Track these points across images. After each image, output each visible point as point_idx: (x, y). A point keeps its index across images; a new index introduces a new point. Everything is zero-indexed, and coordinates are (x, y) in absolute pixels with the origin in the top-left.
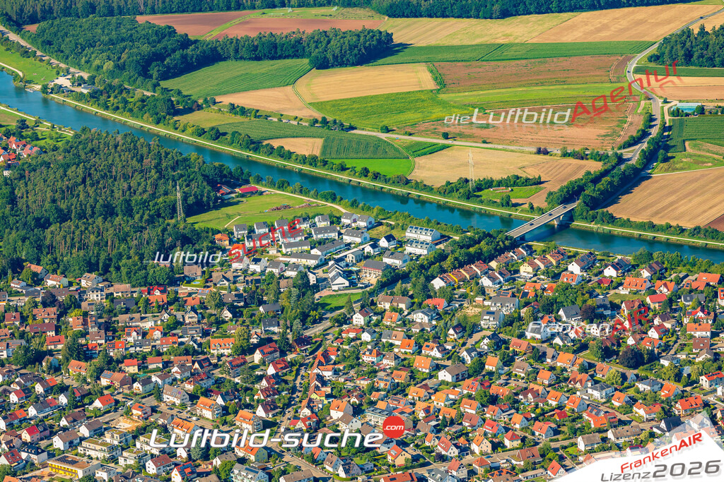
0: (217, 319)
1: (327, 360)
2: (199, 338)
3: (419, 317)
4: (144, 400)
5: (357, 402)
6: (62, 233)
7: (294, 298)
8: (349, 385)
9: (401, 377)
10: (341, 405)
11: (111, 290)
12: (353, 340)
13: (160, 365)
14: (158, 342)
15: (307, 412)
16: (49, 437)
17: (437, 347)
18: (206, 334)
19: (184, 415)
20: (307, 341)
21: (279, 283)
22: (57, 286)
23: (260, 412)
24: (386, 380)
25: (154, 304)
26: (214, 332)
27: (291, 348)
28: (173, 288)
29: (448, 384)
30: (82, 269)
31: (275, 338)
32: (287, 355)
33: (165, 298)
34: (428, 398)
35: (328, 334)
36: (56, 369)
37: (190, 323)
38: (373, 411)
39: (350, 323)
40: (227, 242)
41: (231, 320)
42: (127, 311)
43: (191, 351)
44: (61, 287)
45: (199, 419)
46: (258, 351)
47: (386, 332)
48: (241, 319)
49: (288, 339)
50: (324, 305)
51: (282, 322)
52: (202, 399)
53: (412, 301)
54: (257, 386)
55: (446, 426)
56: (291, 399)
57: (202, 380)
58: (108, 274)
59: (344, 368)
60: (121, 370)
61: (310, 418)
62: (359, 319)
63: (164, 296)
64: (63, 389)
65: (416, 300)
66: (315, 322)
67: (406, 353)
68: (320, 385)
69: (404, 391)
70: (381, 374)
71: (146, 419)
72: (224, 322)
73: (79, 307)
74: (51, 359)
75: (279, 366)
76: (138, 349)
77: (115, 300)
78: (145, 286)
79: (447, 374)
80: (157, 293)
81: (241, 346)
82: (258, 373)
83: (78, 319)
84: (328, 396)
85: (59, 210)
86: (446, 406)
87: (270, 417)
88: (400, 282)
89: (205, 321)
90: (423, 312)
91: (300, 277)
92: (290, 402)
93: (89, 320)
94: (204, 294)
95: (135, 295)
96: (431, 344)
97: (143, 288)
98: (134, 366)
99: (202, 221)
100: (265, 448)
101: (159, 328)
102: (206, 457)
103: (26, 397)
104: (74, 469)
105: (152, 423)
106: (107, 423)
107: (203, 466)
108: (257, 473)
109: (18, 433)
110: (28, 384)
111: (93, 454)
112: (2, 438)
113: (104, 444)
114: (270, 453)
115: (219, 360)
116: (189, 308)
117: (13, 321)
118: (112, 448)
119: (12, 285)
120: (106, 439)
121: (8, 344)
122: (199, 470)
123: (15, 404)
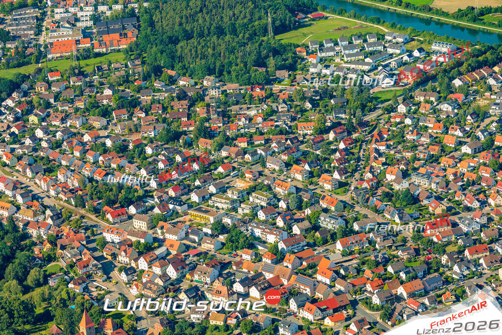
0: (301, 108)
1: (382, 138)
2: (289, 122)
3: (445, 107)
4: (253, 167)
5: (405, 168)
6: (189, 47)
7: (355, 94)
8: (398, 156)
9: (435, 150)
10: (394, 170)
11: (225, 88)
12: (399, 123)
13: (263, 142)
14: (260, 125)
15: (369, 175)
16: (187, 193)
17: (460, 129)
18: (293, 119)
19: (282, 177)
20: (366, 124)
21: (344, 83)
22: (187, 85)
23: (336, 175)
24: (424, 153)
25: (256, 98)
26: (299, 118)
27: (355, 130)
28: (269, 86)
29: (468, 155)
30: (204, 73)
31: (343, 122)
32: (352, 134)
34: (455, 165)
35: (380, 119)
36: (189, 144)
37: (282, 111)
38: (417, 175)
39: (395, 112)
40: (305, 53)
41: (311, 110)
42: (237, 103)
43: (284, 131)
44: (190, 86)
45: (292, 181)
46: (332, 132)
47: (422, 118)
48: (318, 109)
49: (353, 123)
50: (376, 98)
51: (347, 111)
52: (295, 166)
53: (440, 95)
54: (332, 157)
55: (469, 186)
56: (357, 166)
57: (294, 152)
58: (222, 76)
59: (394, 143)
60: (235, 146)
61: (372, 180)
62: (402, 109)
63: (263, 92)
65: (442, 95)
66: (371, 110)
67: (437, 133)
68: (377, 156)
69: (438, 160)
70: (420, 148)
71: (256, 180)
72: (306, 111)
73: (203, 100)
74: (186, 137)
75: (347, 142)
76: (246, 130)
77: (228, 96)
78: (249, 85)
79: (468, 148)
80: (258, 90)
81: (320, 128)
82: (333, 147)
83: (203, 109)
84: (384, 164)
85: (185, 31)
86: (468, 171)
87: (343, 179)
88: (430, 82)
89: (293, 110)
90: (447, 104)
92: (357, 168)
93: (211, 110)
94: (291, 91)
95: (242, 92)
96: (454, 126)
97: (248, 87)
98: (244, 142)
99: (286, 38)
100: (341, 201)
101: (260, 115)
102: (300, 208)
103: (170, 165)
104: (207, 216)
105: (260, 183)
106: (228, 183)
107: (298, 214)
108: (337, 219)
109: (166, 190)
110: (171, 155)
111: (219, 205)
112: (154, 194)
113: (227, 198)
114: (345, 205)
115: (304, 138)
116: (281, 101)
117: (157, 110)
118: (233, 201)
119: (155, 84)
120: (228, 195)
121: (155, 127)
122: (296, 217)
123: (162, 170)
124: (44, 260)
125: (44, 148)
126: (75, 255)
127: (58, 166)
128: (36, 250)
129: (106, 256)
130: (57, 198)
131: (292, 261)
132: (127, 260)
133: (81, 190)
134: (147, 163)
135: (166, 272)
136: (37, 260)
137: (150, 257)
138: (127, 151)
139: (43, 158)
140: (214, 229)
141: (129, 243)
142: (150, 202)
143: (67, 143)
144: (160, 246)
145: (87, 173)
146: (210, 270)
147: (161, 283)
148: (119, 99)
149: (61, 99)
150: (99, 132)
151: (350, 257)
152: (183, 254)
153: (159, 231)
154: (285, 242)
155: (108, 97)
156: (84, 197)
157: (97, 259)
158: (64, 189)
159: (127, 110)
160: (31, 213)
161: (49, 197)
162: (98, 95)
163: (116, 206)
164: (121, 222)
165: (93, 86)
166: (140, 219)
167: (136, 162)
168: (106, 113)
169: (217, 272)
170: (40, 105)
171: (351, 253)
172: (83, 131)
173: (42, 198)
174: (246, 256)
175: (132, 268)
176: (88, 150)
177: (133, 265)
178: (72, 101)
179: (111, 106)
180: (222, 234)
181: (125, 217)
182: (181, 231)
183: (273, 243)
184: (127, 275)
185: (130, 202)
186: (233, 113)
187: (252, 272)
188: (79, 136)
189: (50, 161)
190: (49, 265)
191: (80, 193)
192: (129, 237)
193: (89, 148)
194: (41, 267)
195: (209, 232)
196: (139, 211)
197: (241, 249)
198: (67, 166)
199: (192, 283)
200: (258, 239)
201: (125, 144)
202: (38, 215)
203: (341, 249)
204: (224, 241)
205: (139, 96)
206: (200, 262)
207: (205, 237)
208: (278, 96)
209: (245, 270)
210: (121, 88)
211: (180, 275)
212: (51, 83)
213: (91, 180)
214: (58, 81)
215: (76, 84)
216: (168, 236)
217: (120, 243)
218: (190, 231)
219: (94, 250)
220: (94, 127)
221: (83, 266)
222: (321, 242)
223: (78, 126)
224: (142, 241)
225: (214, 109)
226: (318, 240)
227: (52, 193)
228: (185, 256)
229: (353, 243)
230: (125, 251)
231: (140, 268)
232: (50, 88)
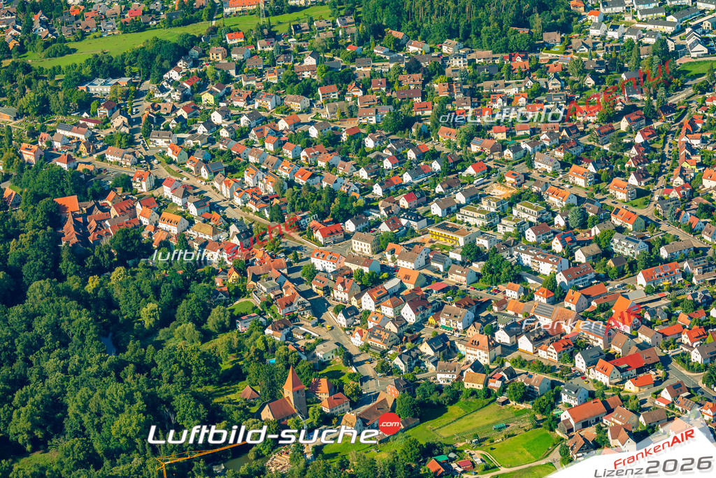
0: (580, 85)
1: (694, 128)
4: (515, 167)
7: (655, 66)
10: (713, 174)
11: (473, 56)
13: (528, 132)
15: (679, 181)
16: (426, 204)
18: (570, 100)
19: (557, 182)
20: (672, 108)
21: (639, 50)
22: (419, 52)
23: (633, 180)
25: (517, 71)
26: (578, 99)
27: (656, 116)
28: (534, 55)
30: (443, 35)
31: (639, 105)
32: (652, 123)
33: (527, 65)
35: (691, 102)
36: (425, 135)
37: (553, 90)
39: (712, 91)
40: (582, 9)
41: (594, 87)
42: (491, 78)
44: (423, 53)
45: (571, 187)
46: (624, 119)
48: (603, 86)
49: (653, 107)
50: (685, 72)
51: (645, 89)
52: (574, 166)
54: (626, 154)
56: (661, 167)
57: (572, 147)
58: (469, 40)
59: (712, 136)
60: (490, 137)
61: (683, 187)
63: (527, 62)
64: (435, 155)
66: (677, 89)
68: (690, 154)
71: (520, 186)
72: (587, 89)
73: (443, 73)
74: (421, 125)
75: (647, 134)
77: (478, 67)
78: (506, 52)
80: (519, 59)
81: (607, 114)
82: (626, 140)
83: (443, 85)
84: (699, 165)
87: (642, 186)
89: (568, 87)
91: (659, 44)
92: (661, 170)
93: (454, 87)
94: (565, 61)
95: (497, 62)
97: (504, 55)
98: (502, 132)
100: (641, 216)
101: (524, 94)
102: (583, 225)
103: (400, 164)
104: (454, 236)
105: (526, 190)
106: (481, 190)
107: (582, 234)
108: (638, 242)
109: (396, 199)
110: (400, 150)
111: (472, 221)
112: (380, 203)
113: (482, 211)
114: (647, 222)
115: (585, 127)
116: (552, 75)
117: (379, 87)
118: (490, 216)
119: (375, 51)
120: (483, 206)
121: (377, 110)
122: (578, 238)
123: (389, 170)
124: (230, 295)
125: (225, 139)
126: (273, 289)
127: (245, 164)
128: (218, 281)
129: (315, 290)
130: (244, 208)
131: (576, 300)
132: (346, 296)
133: (278, 198)
134: (368, 160)
135: (400, 313)
136: (221, 294)
137: (378, 293)
138: (340, 144)
139: (222, 153)
140: (465, 254)
141: (347, 272)
142: (374, 216)
143: (256, 131)
144: (390, 277)
145: (285, 174)
146: (462, 311)
147: (394, 330)
148: (327, 71)
149: (245, 70)
150: (300, 116)
151: (657, 296)
152: (423, 289)
153: (389, 257)
154: (565, 273)
155: (311, 68)
156: (282, 208)
157: (303, 294)
158: (254, 197)
159: (338, 86)
160: (210, 230)
161: (233, 207)
162: (297, 64)
163: (327, 220)
164: (334, 242)
165: (289, 52)
166: (362, 240)
167: (353, 159)
168: (308, 90)
169: (472, 316)
170: (217, 78)
171: (658, 290)
172: (277, 115)
173: (224, 209)
174: (512, 293)
175: (353, 308)
176: (285, 142)
177: (354, 303)
178: (260, 74)
179: (314, 80)
180: (477, 260)
181: (340, 236)
182: (419, 256)
183: (548, 274)
184: (347, 317)
185: (346, 215)
186: (484, 91)
187: (520, 316)
188: (272, 122)
189: (233, 157)
190: (237, 302)
191: (276, 201)
192: (347, 264)
193: (287, 139)
194: (225, 305)
195: (459, 258)
196: (359, 227)
197: (504, 282)
198: (256, 164)
199: (436, 330)
200: (527, 268)
201: (337, 133)
202: (220, 232)
203: (645, 284)
204: (479, 271)
205: (354, 66)
206: (447, 300)
207: (453, 265)
208: (548, 68)
209: (511, 313)
210: (328, 56)
211: (420, 319)
212: (231, 48)
213: (291, 183)
214: (240, 45)
215: (266, 49)
216: (401, 263)
217: (336, 273)
218: (431, 256)
219: (299, 281)
220: (292, 110)
221: (284, 304)
222: (616, 274)
223: (270, 108)
224: (366, 270)
225: (459, 85)
226: (611, 272)
227: (238, 201)
228: (427, 291)
229: (660, 276)
230: (343, 284)
231: (364, 308)
232: (229, 55)
